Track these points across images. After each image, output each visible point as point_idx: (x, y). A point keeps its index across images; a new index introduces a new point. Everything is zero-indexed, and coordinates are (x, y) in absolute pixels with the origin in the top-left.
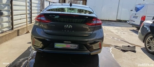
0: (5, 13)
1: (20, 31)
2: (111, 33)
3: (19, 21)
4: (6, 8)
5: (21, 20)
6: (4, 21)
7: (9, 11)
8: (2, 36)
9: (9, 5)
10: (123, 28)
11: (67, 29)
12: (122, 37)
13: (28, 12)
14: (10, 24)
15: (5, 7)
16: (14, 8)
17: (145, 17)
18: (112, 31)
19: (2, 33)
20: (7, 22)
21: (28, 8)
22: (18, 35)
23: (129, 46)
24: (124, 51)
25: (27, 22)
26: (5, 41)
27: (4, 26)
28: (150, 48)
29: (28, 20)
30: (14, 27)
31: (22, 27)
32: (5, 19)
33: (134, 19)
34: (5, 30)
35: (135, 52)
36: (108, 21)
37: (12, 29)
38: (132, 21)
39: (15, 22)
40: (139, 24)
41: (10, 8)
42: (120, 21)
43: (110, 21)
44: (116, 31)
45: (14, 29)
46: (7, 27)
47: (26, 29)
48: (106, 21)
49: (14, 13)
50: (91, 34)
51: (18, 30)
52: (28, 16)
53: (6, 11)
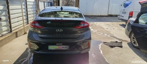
0: (4, 18)
1: (18, 33)
2: (102, 29)
3: (17, 24)
4: (4, 14)
5: (18, 23)
6: (3, 25)
7: (7, 15)
8: (2, 40)
9: (6, 10)
10: (114, 23)
11: (59, 33)
12: (112, 33)
13: (24, 14)
14: (9, 27)
15: (2, 13)
16: (11, 12)
17: (132, 12)
18: (103, 26)
19: (2, 36)
20: (5, 26)
21: (24, 10)
22: (17, 37)
23: (116, 42)
24: (112, 47)
25: (23, 24)
26: (5, 44)
27: (4, 30)
28: (135, 43)
29: (25, 21)
30: (13, 29)
31: (20, 29)
32: (4, 23)
33: (123, 15)
34: (4, 33)
35: (121, 47)
36: (100, 16)
37: (11, 31)
38: (121, 16)
39: (13, 25)
40: (127, 19)
41: (7, 13)
42: (111, 16)
43: (102, 16)
44: (107, 27)
45: (13, 32)
46: (6, 31)
47: (23, 30)
48: (98, 16)
49: (12, 16)
50: (80, 36)
51: (17, 32)
52: (25, 18)
53: (4, 16)
